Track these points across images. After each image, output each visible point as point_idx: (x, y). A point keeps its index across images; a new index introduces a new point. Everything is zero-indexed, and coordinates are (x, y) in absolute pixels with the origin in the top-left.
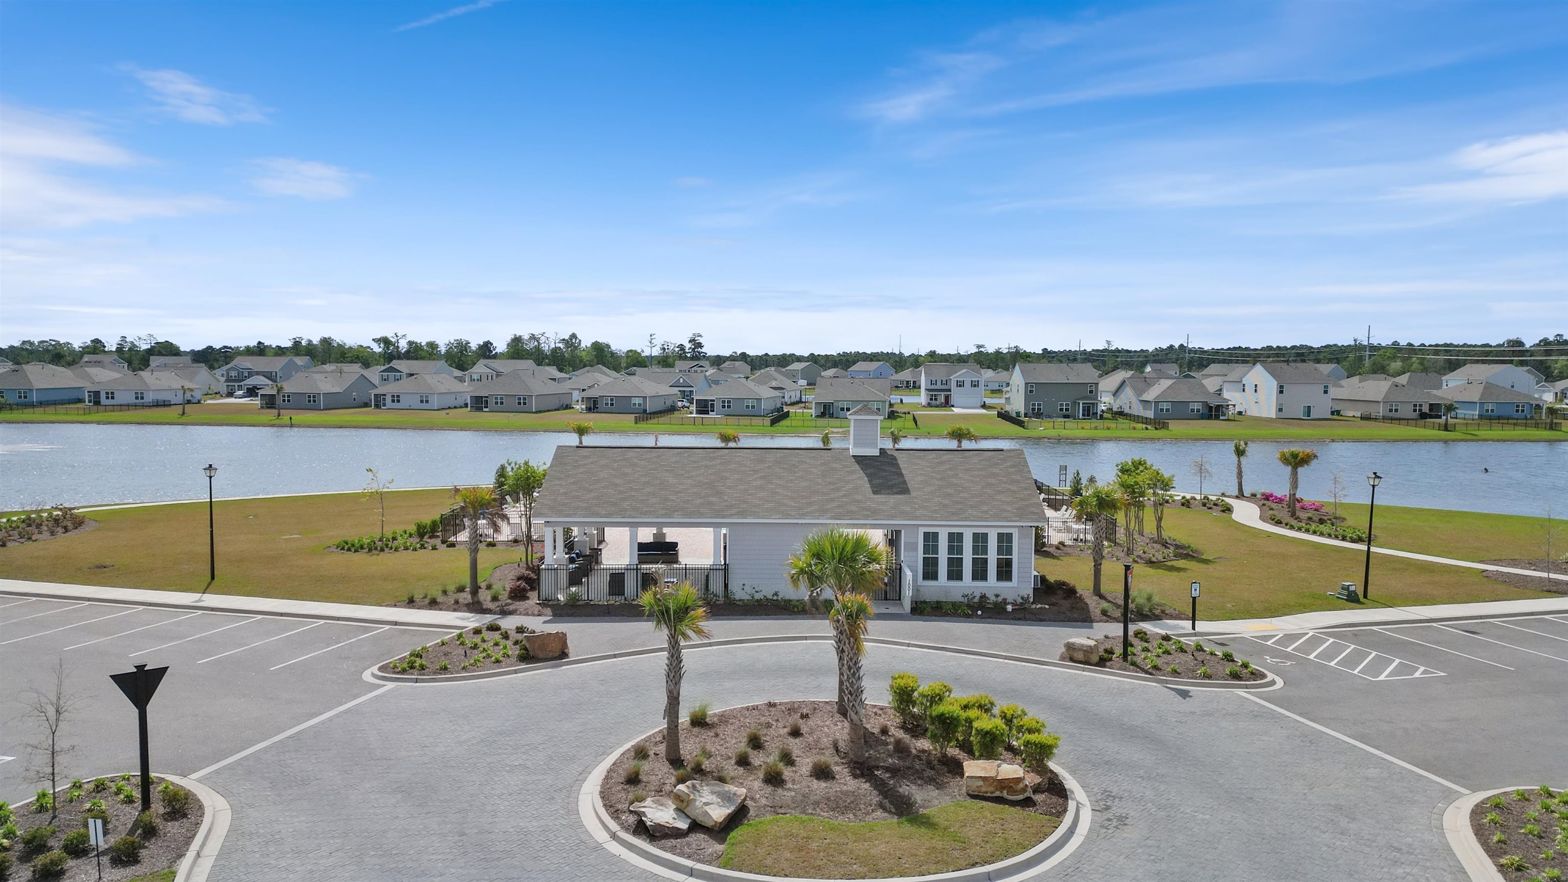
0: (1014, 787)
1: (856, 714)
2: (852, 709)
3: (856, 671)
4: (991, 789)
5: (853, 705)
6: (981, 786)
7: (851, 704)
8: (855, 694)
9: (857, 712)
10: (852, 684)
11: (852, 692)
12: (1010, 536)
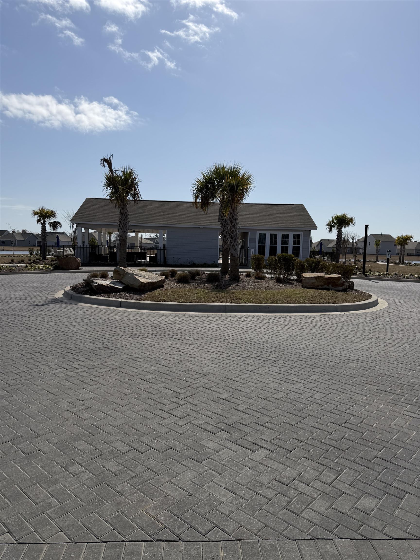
0: (336, 282)
1: (235, 250)
2: (232, 247)
3: (235, 224)
4: (322, 283)
5: (233, 245)
6: (315, 282)
7: (232, 244)
8: (234, 238)
9: (235, 249)
10: (233, 232)
11: (233, 237)
12: (299, 236)
